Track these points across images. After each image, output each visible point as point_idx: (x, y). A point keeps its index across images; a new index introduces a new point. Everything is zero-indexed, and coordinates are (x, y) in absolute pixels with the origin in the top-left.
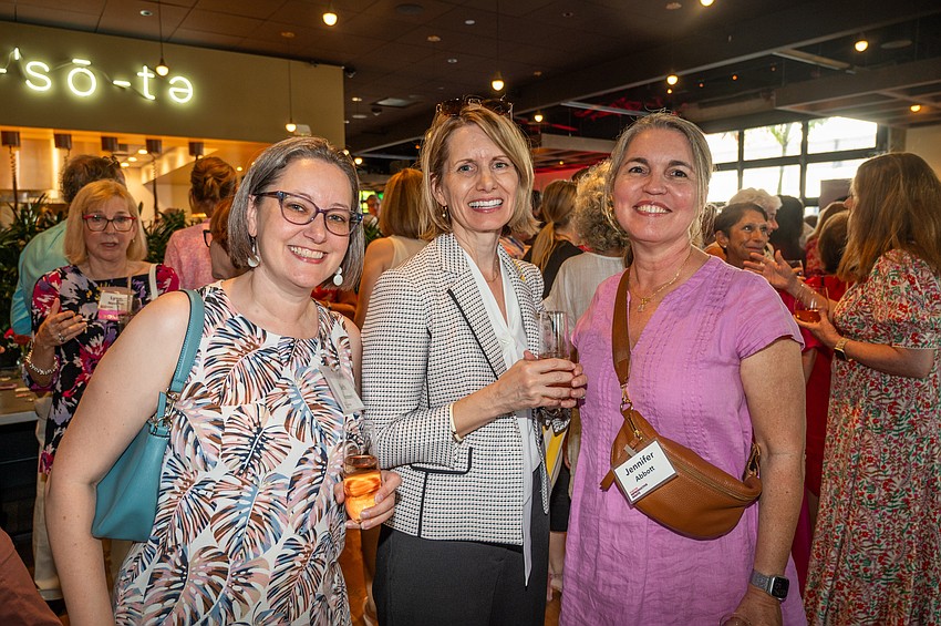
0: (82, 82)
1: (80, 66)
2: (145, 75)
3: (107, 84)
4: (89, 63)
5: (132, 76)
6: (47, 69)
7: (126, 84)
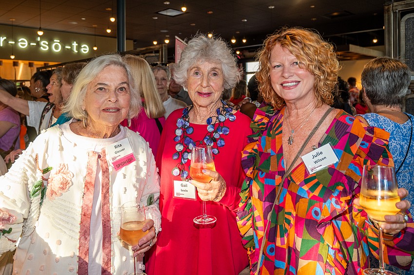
0: (56, 47)
1: (57, 42)
2: (75, 44)
3: (63, 47)
4: (59, 41)
5: (71, 45)
6: (47, 43)
7: (69, 47)
